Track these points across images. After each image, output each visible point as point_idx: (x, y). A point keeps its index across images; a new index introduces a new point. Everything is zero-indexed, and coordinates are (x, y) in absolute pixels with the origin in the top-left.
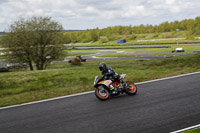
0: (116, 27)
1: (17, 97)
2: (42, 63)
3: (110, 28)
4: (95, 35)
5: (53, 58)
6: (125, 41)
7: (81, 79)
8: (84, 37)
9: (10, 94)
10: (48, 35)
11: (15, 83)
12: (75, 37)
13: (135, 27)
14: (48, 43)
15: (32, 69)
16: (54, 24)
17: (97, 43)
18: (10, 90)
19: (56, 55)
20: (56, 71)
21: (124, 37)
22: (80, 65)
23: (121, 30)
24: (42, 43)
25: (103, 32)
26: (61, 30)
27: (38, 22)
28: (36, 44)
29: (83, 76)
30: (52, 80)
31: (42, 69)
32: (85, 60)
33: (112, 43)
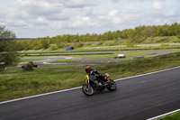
0: (65, 36)
3: (59, 37)
4: (45, 43)
5: (7, 64)
6: (72, 48)
7: (33, 83)
8: (36, 44)
10: (2, 43)
12: (27, 45)
13: (82, 36)
14: (2, 50)
16: (8, 33)
17: (47, 50)
19: (9, 61)
20: (10, 76)
21: (72, 45)
22: (32, 70)
23: (69, 38)
25: (53, 40)
26: (14, 38)
29: (35, 80)
30: (6, 85)
32: (36, 66)
33: (61, 50)
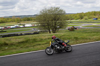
0: (92, 12)
1: (43, 46)
2: (55, 30)
3: (89, 12)
4: (81, 16)
5: (60, 27)
6: (97, 19)
7: (75, 38)
8: (76, 17)
9: (40, 45)
10: (58, 16)
11: (42, 39)
12: (72, 17)
14: (58, 20)
15: (50, 33)
16: (61, 11)
17: (82, 20)
18: (40, 43)
19: (62, 26)
20: (62, 34)
21: (96, 17)
22: (74, 31)
23: (95, 13)
24: (55, 20)
25: (86, 14)
26: (65, 13)
27: (53, 10)
28: (52, 20)
29: (76, 36)
31: (55, 32)
32: (76, 29)
33: (90, 20)
